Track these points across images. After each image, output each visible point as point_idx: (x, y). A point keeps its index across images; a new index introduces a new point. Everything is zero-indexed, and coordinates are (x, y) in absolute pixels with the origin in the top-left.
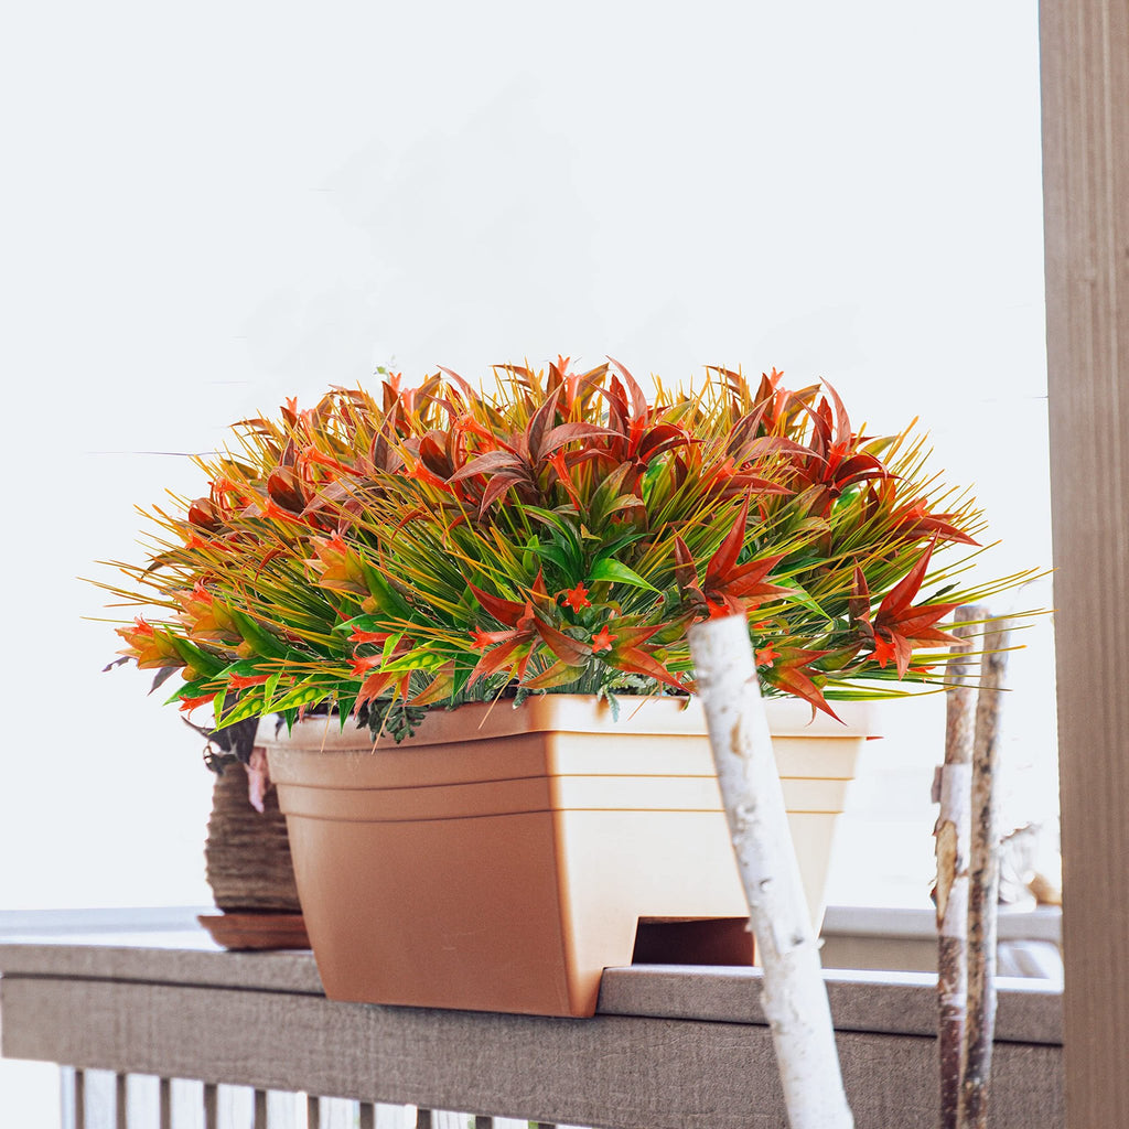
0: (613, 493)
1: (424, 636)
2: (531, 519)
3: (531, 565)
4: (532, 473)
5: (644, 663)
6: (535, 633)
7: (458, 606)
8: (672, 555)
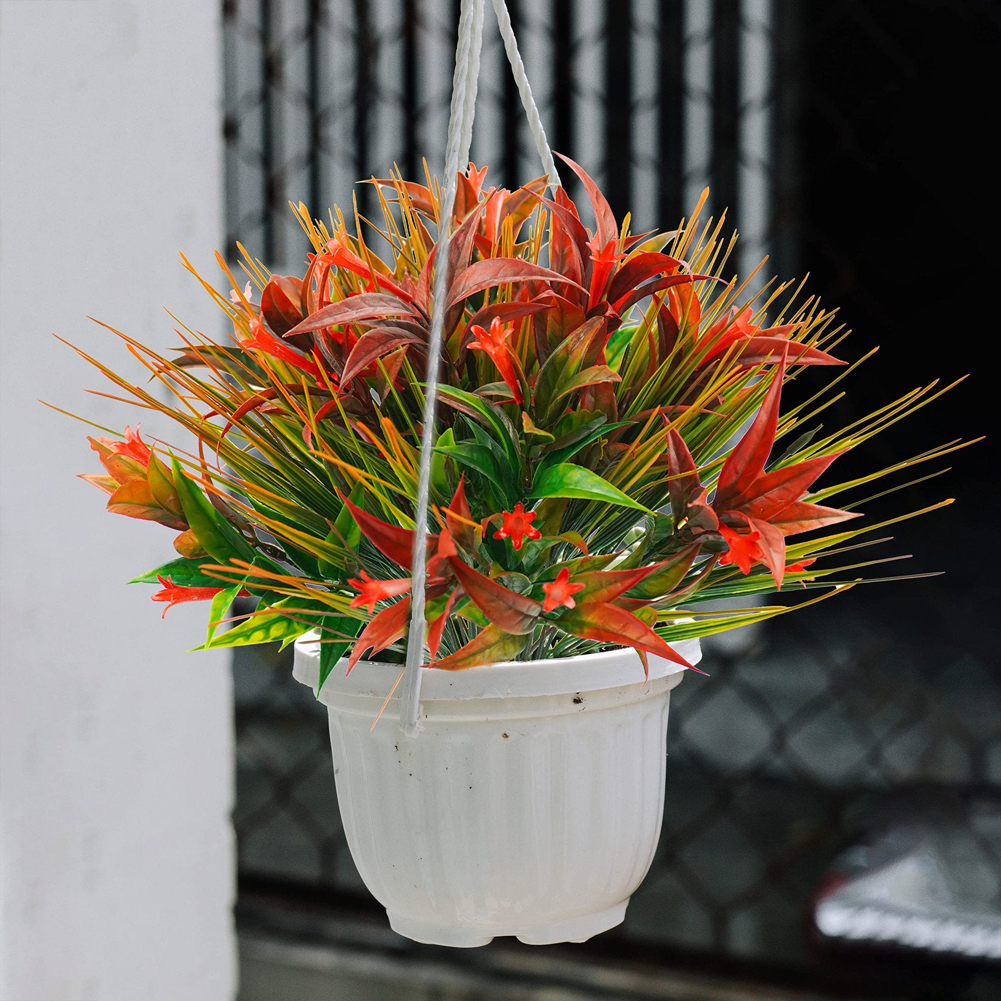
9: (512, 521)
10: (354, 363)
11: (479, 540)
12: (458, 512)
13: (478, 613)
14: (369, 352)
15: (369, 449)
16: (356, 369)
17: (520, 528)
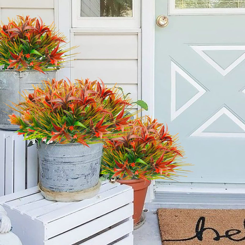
0: (81, 110)
1: (42, 132)
2: (64, 112)
3: (63, 121)
4: (65, 104)
5: (82, 142)
6: (63, 133)
7: (49, 127)
8: (90, 123)
9: (71, 127)
10: (55, 106)
11: (67, 129)
12: (65, 125)
13: (66, 138)
14: (57, 105)
15: (56, 117)
16: (55, 107)
17: (72, 128)
